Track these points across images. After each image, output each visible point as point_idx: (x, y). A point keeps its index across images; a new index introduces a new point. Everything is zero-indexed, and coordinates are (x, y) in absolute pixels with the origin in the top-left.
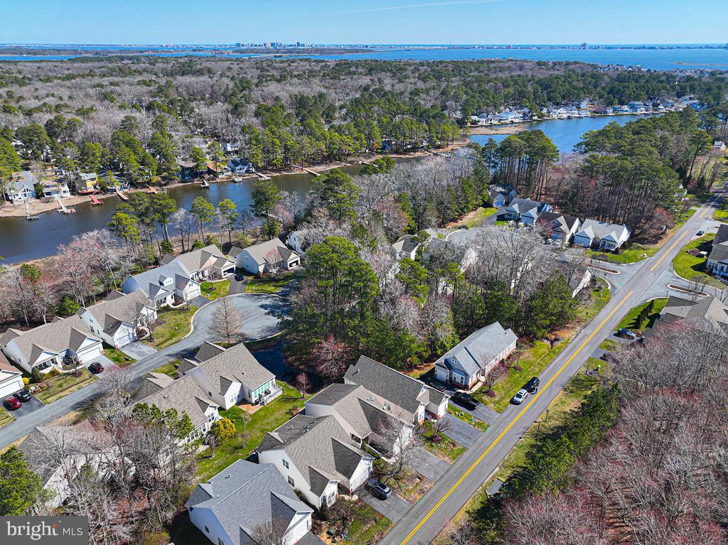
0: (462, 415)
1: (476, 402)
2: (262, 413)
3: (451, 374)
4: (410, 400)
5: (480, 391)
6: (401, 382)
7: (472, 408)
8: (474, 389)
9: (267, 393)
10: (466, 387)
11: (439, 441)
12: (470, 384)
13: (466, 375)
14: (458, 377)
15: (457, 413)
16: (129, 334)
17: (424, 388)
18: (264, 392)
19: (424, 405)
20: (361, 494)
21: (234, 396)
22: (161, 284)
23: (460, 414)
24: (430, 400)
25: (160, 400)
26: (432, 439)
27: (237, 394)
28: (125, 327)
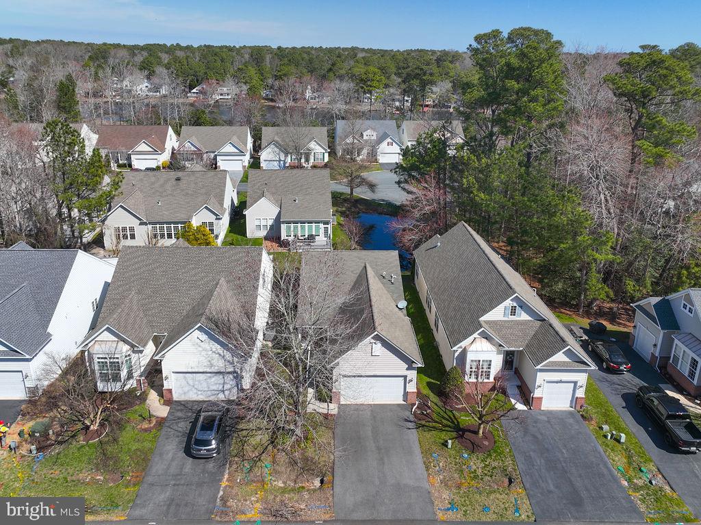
0: (618, 441)
9: (311, 238)
14: (684, 356)
15: (606, 427)
16: (280, 161)
17: (521, 307)
18: (307, 236)
19: (500, 345)
20: (179, 414)
21: (263, 223)
22: (362, 135)
23: (612, 435)
24: (527, 346)
25: (169, 180)
26: (461, 432)
27: (270, 222)
28: (277, 150)
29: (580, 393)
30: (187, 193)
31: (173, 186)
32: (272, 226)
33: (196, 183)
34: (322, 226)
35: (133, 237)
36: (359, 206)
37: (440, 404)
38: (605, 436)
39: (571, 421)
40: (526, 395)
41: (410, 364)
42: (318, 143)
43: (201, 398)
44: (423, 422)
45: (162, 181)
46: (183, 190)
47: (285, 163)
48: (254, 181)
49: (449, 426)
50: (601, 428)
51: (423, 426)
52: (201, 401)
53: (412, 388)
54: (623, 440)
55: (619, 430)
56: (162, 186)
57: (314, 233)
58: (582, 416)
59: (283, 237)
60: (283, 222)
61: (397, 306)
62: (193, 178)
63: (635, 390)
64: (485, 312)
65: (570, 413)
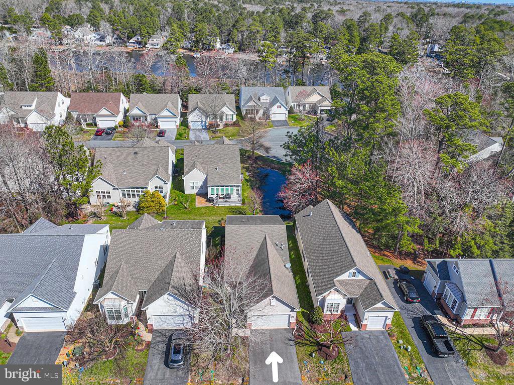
0: (406, 350)
1: (450, 348)
2: (204, 211)
3: (443, 287)
4: (327, 276)
7: (434, 352)
8: (469, 331)
9: (228, 196)
10: (456, 320)
11: (327, 357)
12: (467, 317)
15: (401, 342)
16: (202, 121)
17: (359, 273)
18: (225, 195)
19: (345, 295)
20: (158, 339)
21: (196, 184)
22: (259, 99)
23: (404, 347)
24: (361, 295)
25: (130, 153)
26: (320, 346)
27: (200, 184)
28: (200, 114)
29: (389, 322)
30: (143, 164)
31: (133, 158)
32: (201, 187)
33: (148, 156)
34: (235, 188)
35: (109, 197)
36: (258, 162)
37: (309, 327)
38: (400, 347)
39: (382, 337)
40: (358, 323)
41: (293, 309)
42: (228, 108)
43: (170, 327)
44: (299, 341)
45: (125, 154)
46: (139, 162)
47: (205, 123)
48: (188, 153)
49: (314, 343)
50: (398, 342)
51: (299, 343)
52: (170, 330)
53: (293, 320)
54: (409, 350)
55: (408, 342)
56: (125, 158)
57: (230, 193)
58: (389, 334)
59: (210, 195)
60: (209, 187)
61: (285, 266)
62: (146, 152)
63: (421, 315)
64: (338, 275)
65: (382, 332)
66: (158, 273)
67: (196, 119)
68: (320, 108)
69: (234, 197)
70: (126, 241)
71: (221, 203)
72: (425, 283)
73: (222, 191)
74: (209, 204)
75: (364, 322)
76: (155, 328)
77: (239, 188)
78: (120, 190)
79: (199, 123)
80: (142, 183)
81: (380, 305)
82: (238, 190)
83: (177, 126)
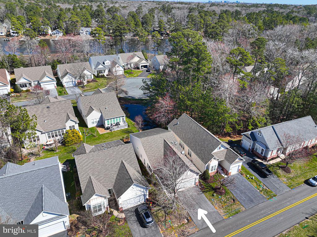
0: (252, 179)
1: (270, 172)
2: (107, 135)
3: (254, 145)
4: (206, 152)
5: (277, 165)
6: (204, 137)
7: (264, 176)
8: (271, 162)
9: (118, 124)
10: (265, 158)
11: (221, 194)
12: (269, 156)
13: (267, 148)
14: (259, 148)
15: (248, 176)
16: (73, 81)
17: (222, 146)
18: (116, 123)
19: (218, 160)
20: (129, 214)
21: (95, 120)
22: (104, 63)
23: (251, 178)
24: (225, 158)
25: (44, 108)
26: (216, 190)
27: (98, 120)
28: (71, 77)
29: (240, 168)
30: (56, 114)
31: (47, 111)
32: (99, 121)
33: (58, 108)
34: (121, 118)
35: (39, 140)
36: (121, 101)
37: (204, 182)
38: (249, 178)
39: (239, 176)
40: (227, 173)
41: (198, 174)
42: (88, 71)
43: (132, 206)
44: (204, 190)
45: (40, 109)
46: (53, 112)
47: (75, 82)
48: (84, 102)
49: (211, 189)
50: (247, 176)
51: (204, 191)
52: (133, 207)
53: (197, 181)
54: (253, 178)
55: (250, 175)
56: (41, 112)
57: (118, 121)
58: (241, 174)
59: (106, 126)
60: (106, 120)
62: (55, 106)
64: (213, 151)
65: (238, 174)
66: (116, 175)
67: (68, 80)
68: (141, 65)
69: (122, 123)
70: (87, 161)
71: (116, 129)
72: (243, 146)
73: (114, 122)
74: (108, 131)
75: (230, 171)
76: (124, 209)
77: (124, 118)
78: (47, 134)
79: (71, 83)
80: (61, 126)
81: (237, 160)
82: (123, 119)
83: (55, 87)
